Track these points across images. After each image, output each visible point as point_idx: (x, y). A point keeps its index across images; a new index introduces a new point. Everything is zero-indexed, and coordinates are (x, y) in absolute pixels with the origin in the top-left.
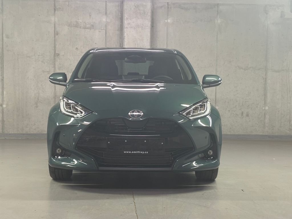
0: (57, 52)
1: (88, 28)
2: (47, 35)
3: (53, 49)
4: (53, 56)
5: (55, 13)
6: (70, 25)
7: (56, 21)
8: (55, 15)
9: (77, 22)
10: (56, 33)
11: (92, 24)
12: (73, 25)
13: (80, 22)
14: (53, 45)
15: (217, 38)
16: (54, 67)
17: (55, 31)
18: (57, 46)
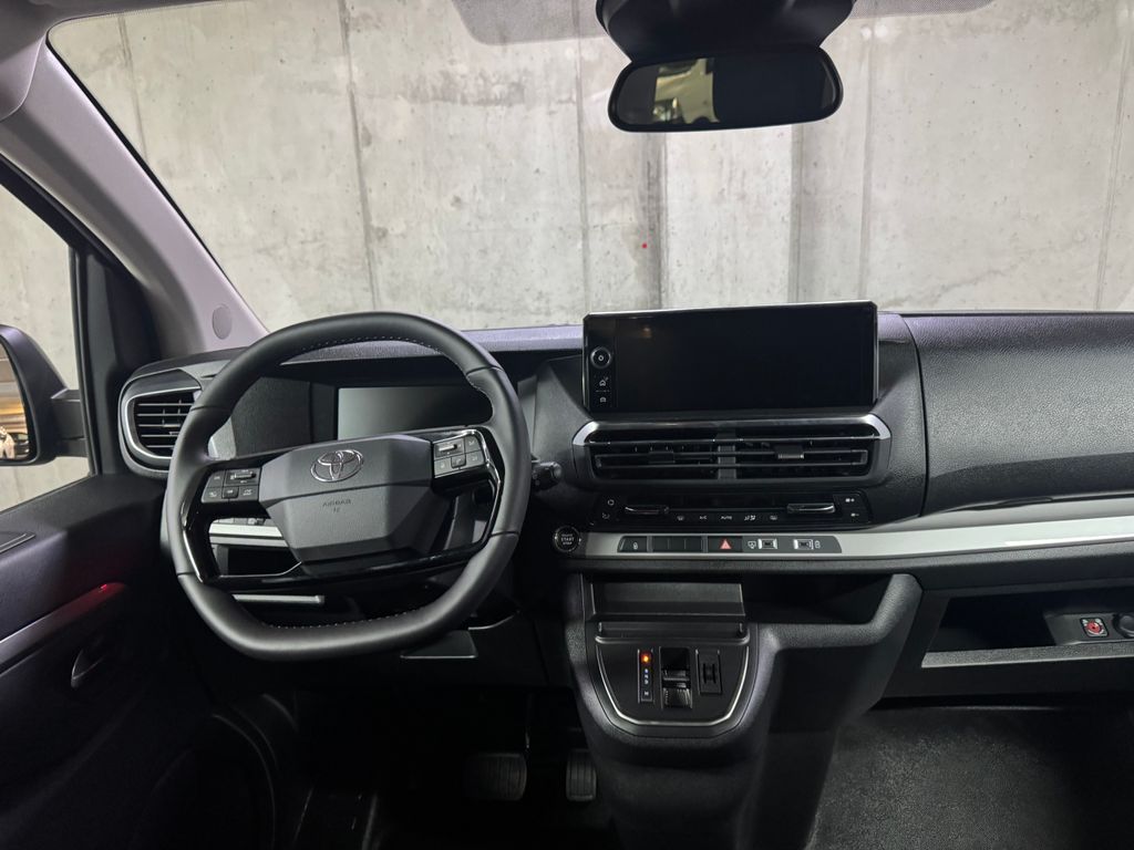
0: (375, 223)
1: (497, 102)
2: (324, 147)
3: (359, 207)
4: (363, 240)
5: (348, 45)
6: (416, 95)
7: (355, 79)
8: (349, 53)
9: (446, 76)
10: (363, 138)
11: (515, 78)
12: (431, 94)
13: (463, 76)
14: (358, 193)
16: (372, 287)
17: (356, 128)
18: (373, 196)
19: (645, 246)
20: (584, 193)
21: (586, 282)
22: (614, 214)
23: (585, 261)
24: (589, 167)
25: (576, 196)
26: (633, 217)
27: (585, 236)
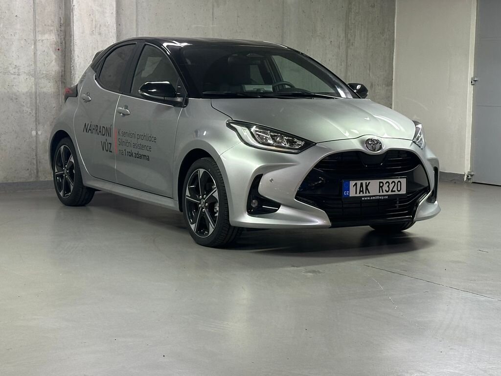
15: (213, 13)
19: (59, 50)
20: (35, 26)
21: (35, 62)
22: (46, 36)
23: (35, 54)
24: (37, 17)
25: (32, 27)
26: (54, 38)
27: (35, 44)
